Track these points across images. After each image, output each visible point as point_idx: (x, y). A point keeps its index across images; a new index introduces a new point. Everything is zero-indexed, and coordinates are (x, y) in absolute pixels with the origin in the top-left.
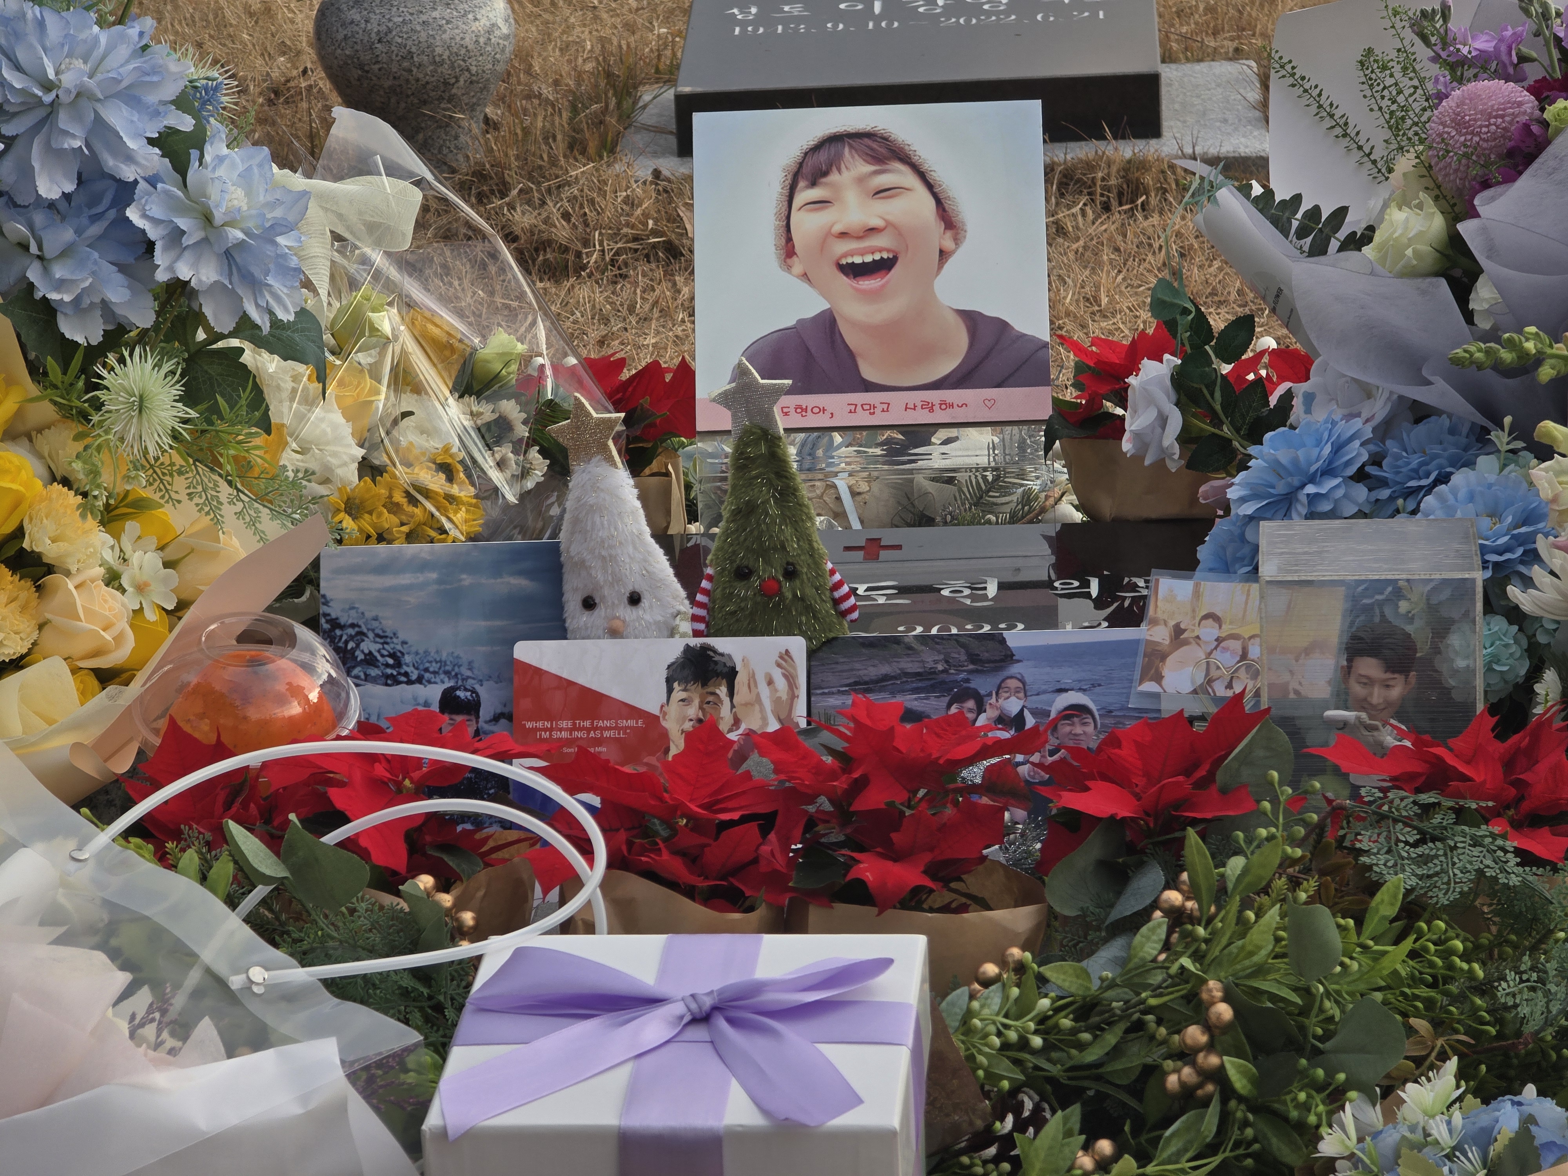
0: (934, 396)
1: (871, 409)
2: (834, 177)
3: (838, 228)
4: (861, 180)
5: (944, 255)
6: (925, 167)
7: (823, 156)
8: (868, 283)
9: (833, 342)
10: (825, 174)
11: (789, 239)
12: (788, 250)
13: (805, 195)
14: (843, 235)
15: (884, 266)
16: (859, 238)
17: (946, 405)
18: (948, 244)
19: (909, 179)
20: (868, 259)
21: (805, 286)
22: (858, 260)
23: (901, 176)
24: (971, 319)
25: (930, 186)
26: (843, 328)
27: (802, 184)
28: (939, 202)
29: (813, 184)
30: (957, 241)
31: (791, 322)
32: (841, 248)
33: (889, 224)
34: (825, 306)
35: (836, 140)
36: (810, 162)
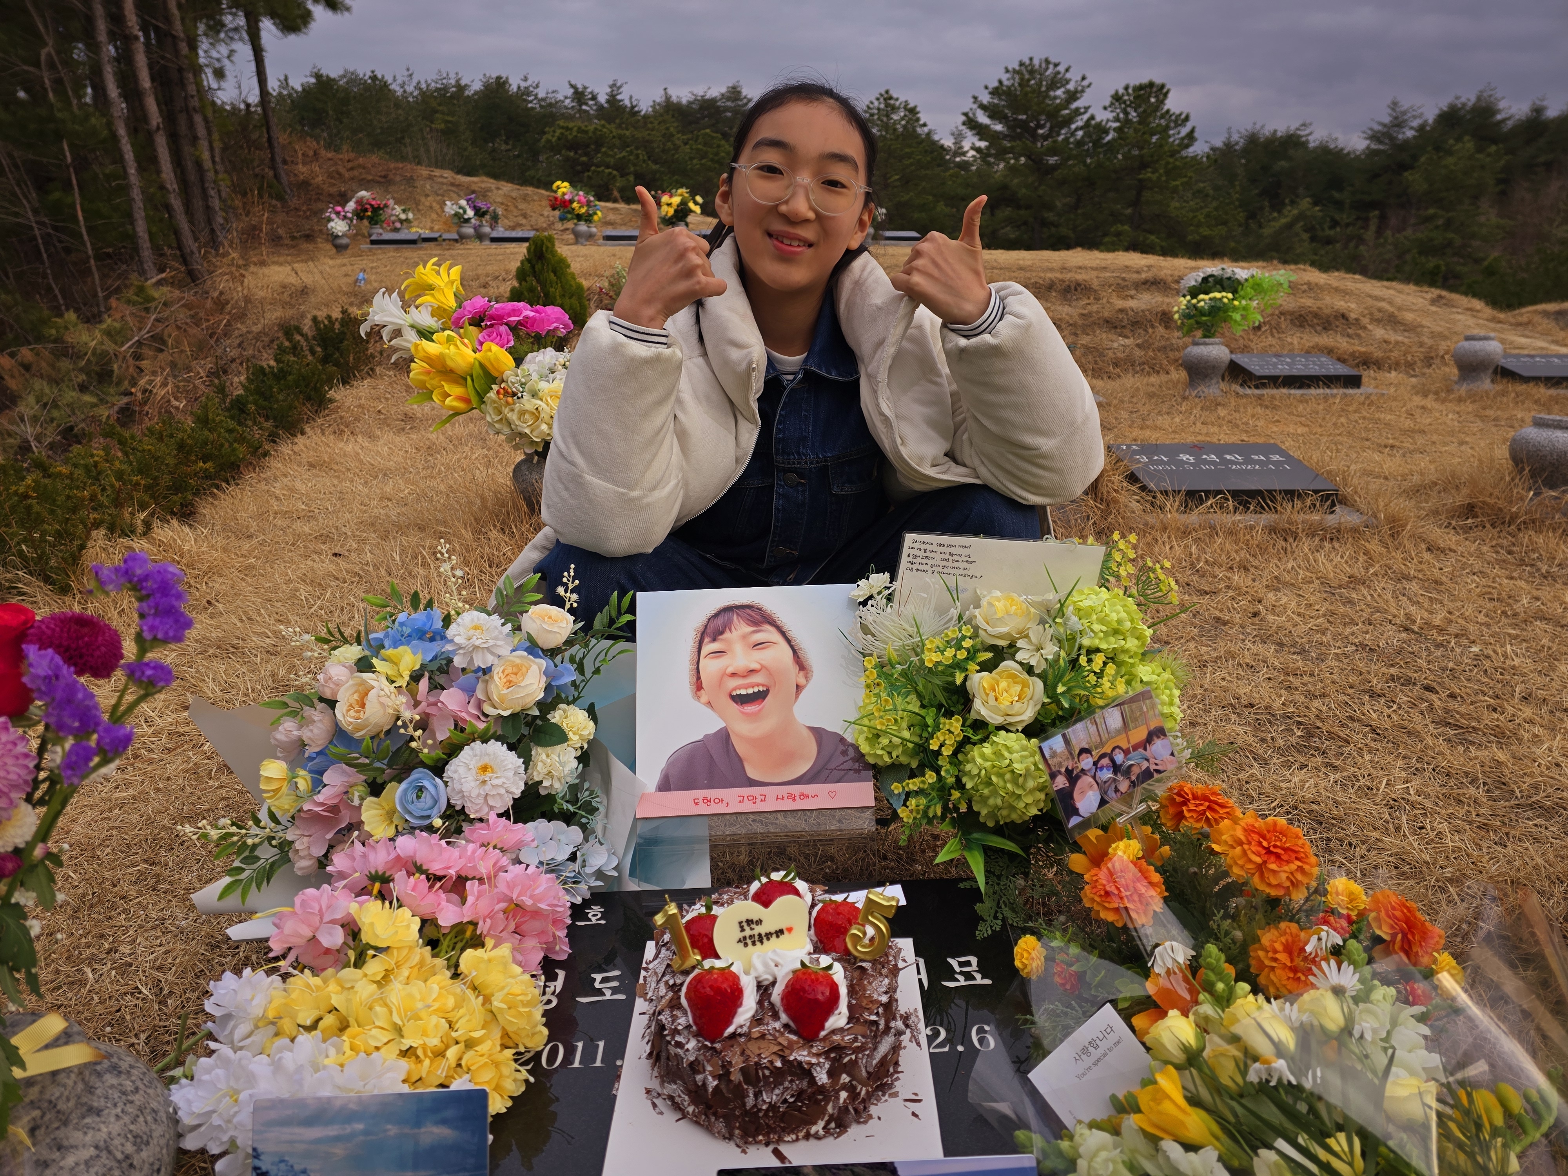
0: (796, 789)
1: (754, 799)
2: (727, 635)
3: (730, 670)
4: (744, 637)
5: (799, 688)
6: (785, 628)
7: (720, 621)
8: (750, 708)
9: (728, 751)
10: (722, 633)
11: (699, 678)
12: (698, 686)
13: (709, 647)
14: (734, 675)
15: (760, 696)
16: (744, 677)
17: (804, 796)
18: (802, 681)
19: (776, 636)
20: (750, 691)
21: (708, 710)
22: (743, 692)
23: (769, 634)
24: (818, 733)
25: (789, 641)
26: (734, 740)
27: (707, 640)
28: (795, 652)
29: (714, 640)
30: (807, 678)
31: (700, 737)
32: (733, 683)
33: (763, 667)
34: (722, 725)
35: (728, 610)
36: (712, 625)
